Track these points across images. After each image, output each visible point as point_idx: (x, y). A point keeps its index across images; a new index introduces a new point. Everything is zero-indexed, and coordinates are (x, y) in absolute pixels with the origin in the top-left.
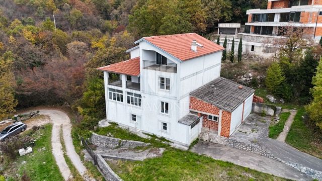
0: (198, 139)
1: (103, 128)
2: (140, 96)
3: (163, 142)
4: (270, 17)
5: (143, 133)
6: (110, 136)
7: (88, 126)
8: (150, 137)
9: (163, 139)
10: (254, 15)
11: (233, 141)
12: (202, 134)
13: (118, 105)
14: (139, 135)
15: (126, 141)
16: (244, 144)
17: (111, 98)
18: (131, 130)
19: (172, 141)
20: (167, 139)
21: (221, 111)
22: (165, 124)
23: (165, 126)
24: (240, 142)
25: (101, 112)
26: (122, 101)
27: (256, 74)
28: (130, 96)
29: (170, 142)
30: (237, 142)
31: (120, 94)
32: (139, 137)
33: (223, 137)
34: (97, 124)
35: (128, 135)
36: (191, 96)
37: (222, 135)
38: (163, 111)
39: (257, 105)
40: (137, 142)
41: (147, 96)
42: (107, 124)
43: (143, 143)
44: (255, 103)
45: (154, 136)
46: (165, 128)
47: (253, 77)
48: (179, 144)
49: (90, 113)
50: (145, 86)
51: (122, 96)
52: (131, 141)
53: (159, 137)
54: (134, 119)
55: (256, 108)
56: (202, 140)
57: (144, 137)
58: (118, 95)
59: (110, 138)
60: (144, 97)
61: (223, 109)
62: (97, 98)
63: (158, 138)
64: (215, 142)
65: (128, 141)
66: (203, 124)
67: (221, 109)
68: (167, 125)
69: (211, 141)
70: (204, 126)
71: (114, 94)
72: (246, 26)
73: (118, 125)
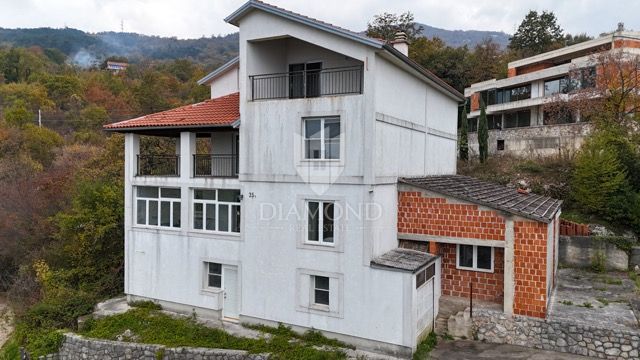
0: (432, 334)
1: (108, 318)
2: (236, 195)
3: (314, 347)
4: (524, 90)
5: (246, 326)
6: (126, 339)
7: (57, 316)
8: (267, 335)
9: (315, 337)
10: (484, 94)
11: (566, 329)
12: (445, 317)
13: (164, 237)
14: (230, 332)
15: (184, 352)
16: (606, 333)
17: (141, 220)
18: (201, 319)
19: (347, 341)
20: (330, 337)
21: (510, 225)
22: (322, 282)
23: (322, 289)
24: (590, 330)
25: (110, 278)
26: (177, 224)
27: (537, 179)
28: (205, 202)
29: (342, 345)
30: (581, 331)
31: (172, 200)
32: (228, 337)
33: (525, 318)
34: (91, 309)
35: (191, 335)
36: (403, 189)
37: (519, 309)
38: (314, 236)
39: (573, 244)
40: (224, 351)
41: (261, 190)
42: (123, 308)
43: (244, 352)
44: (568, 238)
45: (283, 331)
46: (322, 297)
47: (530, 187)
48: (376, 349)
49: (74, 282)
50: (256, 156)
51: (177, 206)
52: (202, 350)
53: (301, 332)
54: (215, 282)
55: (572, 251)
56: (451, 338)
57: (250, 337)
58: (165, 205)
59: (125, 344)
60: (252, 195)
61: (520, 214)
62: (101, 230)
63: (295, 335)
64: (497, 340)
65: (189, 349)
66: (443, 287)
67: (508, 214)
68: (332, 283)
69: (481, 337)
70: (445, 293)
71: (154, 205)
72: (469, 120)
73: (159, 307)
